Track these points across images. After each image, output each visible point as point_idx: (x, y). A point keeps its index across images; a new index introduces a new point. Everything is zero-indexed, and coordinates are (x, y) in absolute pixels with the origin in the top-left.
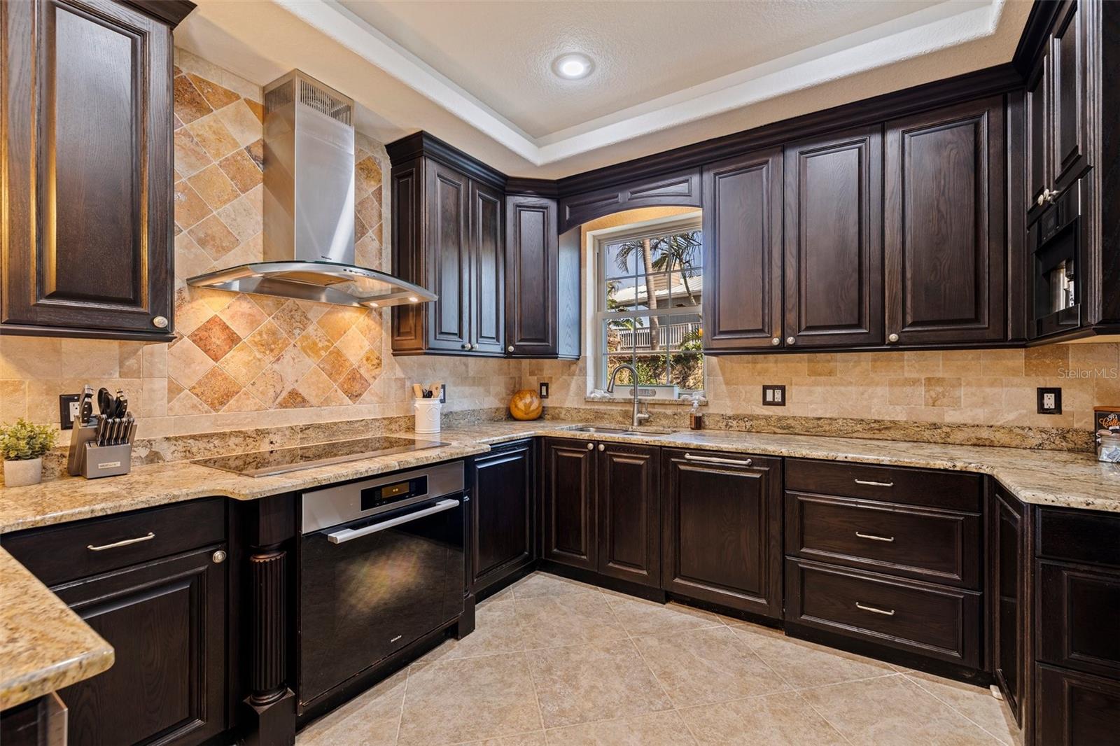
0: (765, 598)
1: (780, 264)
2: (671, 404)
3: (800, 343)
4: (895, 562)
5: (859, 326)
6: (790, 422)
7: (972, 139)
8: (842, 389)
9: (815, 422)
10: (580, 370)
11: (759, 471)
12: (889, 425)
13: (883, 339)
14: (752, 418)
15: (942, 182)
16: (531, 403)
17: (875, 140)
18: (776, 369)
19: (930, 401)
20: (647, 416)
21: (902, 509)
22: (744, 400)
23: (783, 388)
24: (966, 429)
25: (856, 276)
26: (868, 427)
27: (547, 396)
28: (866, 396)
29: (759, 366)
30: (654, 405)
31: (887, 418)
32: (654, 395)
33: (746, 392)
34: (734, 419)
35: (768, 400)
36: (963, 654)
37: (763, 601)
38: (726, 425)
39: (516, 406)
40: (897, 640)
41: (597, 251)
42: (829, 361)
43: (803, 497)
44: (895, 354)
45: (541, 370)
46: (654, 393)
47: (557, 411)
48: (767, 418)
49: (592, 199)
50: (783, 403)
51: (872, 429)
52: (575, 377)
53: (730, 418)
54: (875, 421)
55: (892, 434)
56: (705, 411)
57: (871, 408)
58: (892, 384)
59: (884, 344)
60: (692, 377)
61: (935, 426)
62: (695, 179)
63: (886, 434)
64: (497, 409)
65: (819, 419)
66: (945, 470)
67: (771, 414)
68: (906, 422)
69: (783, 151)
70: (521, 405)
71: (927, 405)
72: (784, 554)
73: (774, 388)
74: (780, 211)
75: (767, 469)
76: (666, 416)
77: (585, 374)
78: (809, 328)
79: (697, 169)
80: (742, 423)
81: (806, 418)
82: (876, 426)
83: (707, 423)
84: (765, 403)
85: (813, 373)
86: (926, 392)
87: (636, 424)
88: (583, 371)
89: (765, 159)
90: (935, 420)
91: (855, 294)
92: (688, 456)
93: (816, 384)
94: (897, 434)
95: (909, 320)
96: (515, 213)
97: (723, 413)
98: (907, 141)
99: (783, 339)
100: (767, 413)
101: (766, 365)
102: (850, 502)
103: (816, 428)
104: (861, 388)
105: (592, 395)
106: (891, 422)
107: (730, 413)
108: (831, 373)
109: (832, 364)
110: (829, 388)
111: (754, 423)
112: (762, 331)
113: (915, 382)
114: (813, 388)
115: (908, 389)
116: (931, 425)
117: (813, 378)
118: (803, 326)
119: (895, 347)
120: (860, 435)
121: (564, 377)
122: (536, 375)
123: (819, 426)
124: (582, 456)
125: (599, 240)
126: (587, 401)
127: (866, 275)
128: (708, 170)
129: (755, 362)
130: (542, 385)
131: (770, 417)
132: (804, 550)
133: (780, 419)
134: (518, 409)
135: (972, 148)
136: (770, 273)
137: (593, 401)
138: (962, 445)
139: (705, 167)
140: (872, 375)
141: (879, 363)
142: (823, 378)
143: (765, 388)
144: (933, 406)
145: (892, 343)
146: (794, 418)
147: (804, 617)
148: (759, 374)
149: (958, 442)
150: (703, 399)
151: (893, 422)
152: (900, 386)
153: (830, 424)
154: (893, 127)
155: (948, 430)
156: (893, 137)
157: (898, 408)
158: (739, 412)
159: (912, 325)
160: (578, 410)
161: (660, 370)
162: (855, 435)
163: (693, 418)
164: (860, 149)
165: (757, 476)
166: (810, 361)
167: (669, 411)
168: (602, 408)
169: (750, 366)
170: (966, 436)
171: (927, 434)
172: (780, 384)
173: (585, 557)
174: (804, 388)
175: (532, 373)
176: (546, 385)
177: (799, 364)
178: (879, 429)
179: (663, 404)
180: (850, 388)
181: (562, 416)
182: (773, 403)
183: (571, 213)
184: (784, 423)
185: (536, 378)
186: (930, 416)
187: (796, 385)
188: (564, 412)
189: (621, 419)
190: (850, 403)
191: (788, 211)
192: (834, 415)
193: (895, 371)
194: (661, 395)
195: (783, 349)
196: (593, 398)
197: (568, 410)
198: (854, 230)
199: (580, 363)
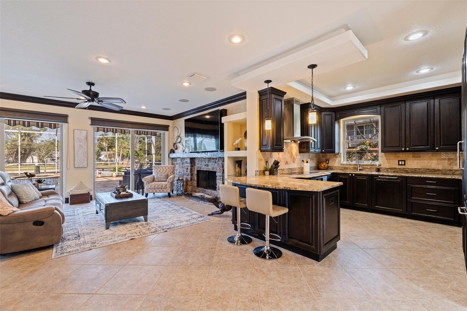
0: (402, 209)
1: (404, 130)
2: (369, 165)
3: (410, 150)
4: (437, 200)
5: (427, 146)
6: (407, 170)
7: (459, 101)
8: (423, 161)
9: (415, 169)
10: (339, 156)
11: (399, 180)
12: (437, 170)
13: (434, 149)
14: (395, 169)
15: (451, 112)
16: (325, 165)
17: (432, 101)
18: (402, 156)
19: (449, 164)
20: (362, 168)
21: (438, 187)
22: (392, 164)
23: (405, 161)
24: (459, 171)
25: (427, 133)
26: (430, 171)
27: (328, 163)
28: (430, 163)
29: (397, 155)
30: (364, 165)
31: (436, 168)
32: (363, 163)
33: (393, 162)
34: (389, 169)
35: (400, 164)
36: (454, 219)
37: (401, 210)
38: (387, 171)
39: (321, 166)
40: (437, 217)
41: (343, 124)
42: (419, 154)
43: (412, 185)
44: (439, 152)
45: (326, 156)
46: (364, 162)
47: (332, 167)
48: (400, 169)
49: (346, 112)
50: (405, 165)
51: (432, 171)
52: (338, 158)
53: (388, 169)
54: (433, 169)
55: (438, 172)
56: (380, 167)
57: (431, 166)
58: (438, 160)
59: (435, 150)
60: (364, 158)
61: (450, 170)
62: (379, 108)
63: (436, 172)
64: (315, 166)
65: (416, 169)
66: (450, 178)
67: (401, 167)
68: (442, 169)
69: (405, 103)
70: (322, 165)
71: (448, 165)
72: (407, 199)
73: (402, 161)
74: (404, 117)
75: (402, 179)
76: (368, 168)
77: (341, 157)
78: (412, 146)
79: (379, 106)
80: (392, 170)
81: (412, 169)
82: (433, 170)
83: (381, 170)
84: (399, 165)
85: (413, 157)
86: (448, 162)
87: (358, 170)
88: (340, 156)
89: (400, 104)
90: (450, 169)
91: (426, 138)
92: (379, 177)
93: (415, 160)
94: (439, 173)
95: (442, 144)
96: (324, 117)
97: (386, 167)
98: (441, 101)
99: (405, 149)
100: (399, 167)
101: (400, 155)
102: (425, 186)
103: (415, 171)
104: (429, 161)
105: (343, 163)
106: (437, 169)
107: (388, 167)
108: (419, 157)
109: (420, 155)
110: (419, 161)
111: (396, 170)
112: (399, 147)
113: (444, 159)
114: (413, 161)
115: (443, 161)
116: (449, 170)
117: (414, 158)
118: (411, 145)
119: (438, 151)
120: (428, 173)
121: (334, 158)
122: (324, 157)
123: (416, 170)
124: (347, 177)
125: (344, 121)
126: (342, 165)
127: (429, 133)
128: (383, 106)
129: (396, 154)
130: (326, 160)
131: (401, 168)
132: (412, 198)
133: (404, 169)
134: (322, 166)
135: (459, 104)
136: (401, 132)
137: (344, 165)
138: (458, 175)
139: (381, 105)
140: (432, 157)
141: (434, 155)
142: (417, 158)
143: (399, 161)
144: (450, 165)
145: (437, 150)
146: (408, 169)
147: (412, 213)
148: (397, 157)
149: (457, 174)
150: (379, 164)
151: (438, 169)
152: (440, 160)
153: (419, 170)
154: (437, 98)
155: (454, 171)
156: (437, 101)
157: (440, 166)
158: (391, 167)
159: (442, 145)
160: (339, 167)
161: (351, 156)
162: (426, 173)
163: (377, 169)
164: (427, 103)
165: (400, 181)
166: (413, 154)
167: (369, 167)
168: (347, 166)
169: (394, 155)
170: (459, 172)
171: (448, 172)
172: (403, 160)
173: (348, 202)
174: (411, 161)
175: (323, 157)
176: (328, 160)
177: (409, 155)
178: (434, 171)
179: (367, 165)
180: (425, 161)
181: (334, 168)
182: (402, 165)
183: (339, 116)
184: (405, 170)
185: (324, 158)
186: (449, 168)
187: (408, 160)
188: (334, 167)
189: (353, 169)
190: (425, 165)
191: (406, 117)
192: (421, 168)
193: (439, 157)
194: (366, 163)
195: (405, 151)
196: (344, 164)
197: (335, 167)
198: (426, 122)
199: (339, 154)
